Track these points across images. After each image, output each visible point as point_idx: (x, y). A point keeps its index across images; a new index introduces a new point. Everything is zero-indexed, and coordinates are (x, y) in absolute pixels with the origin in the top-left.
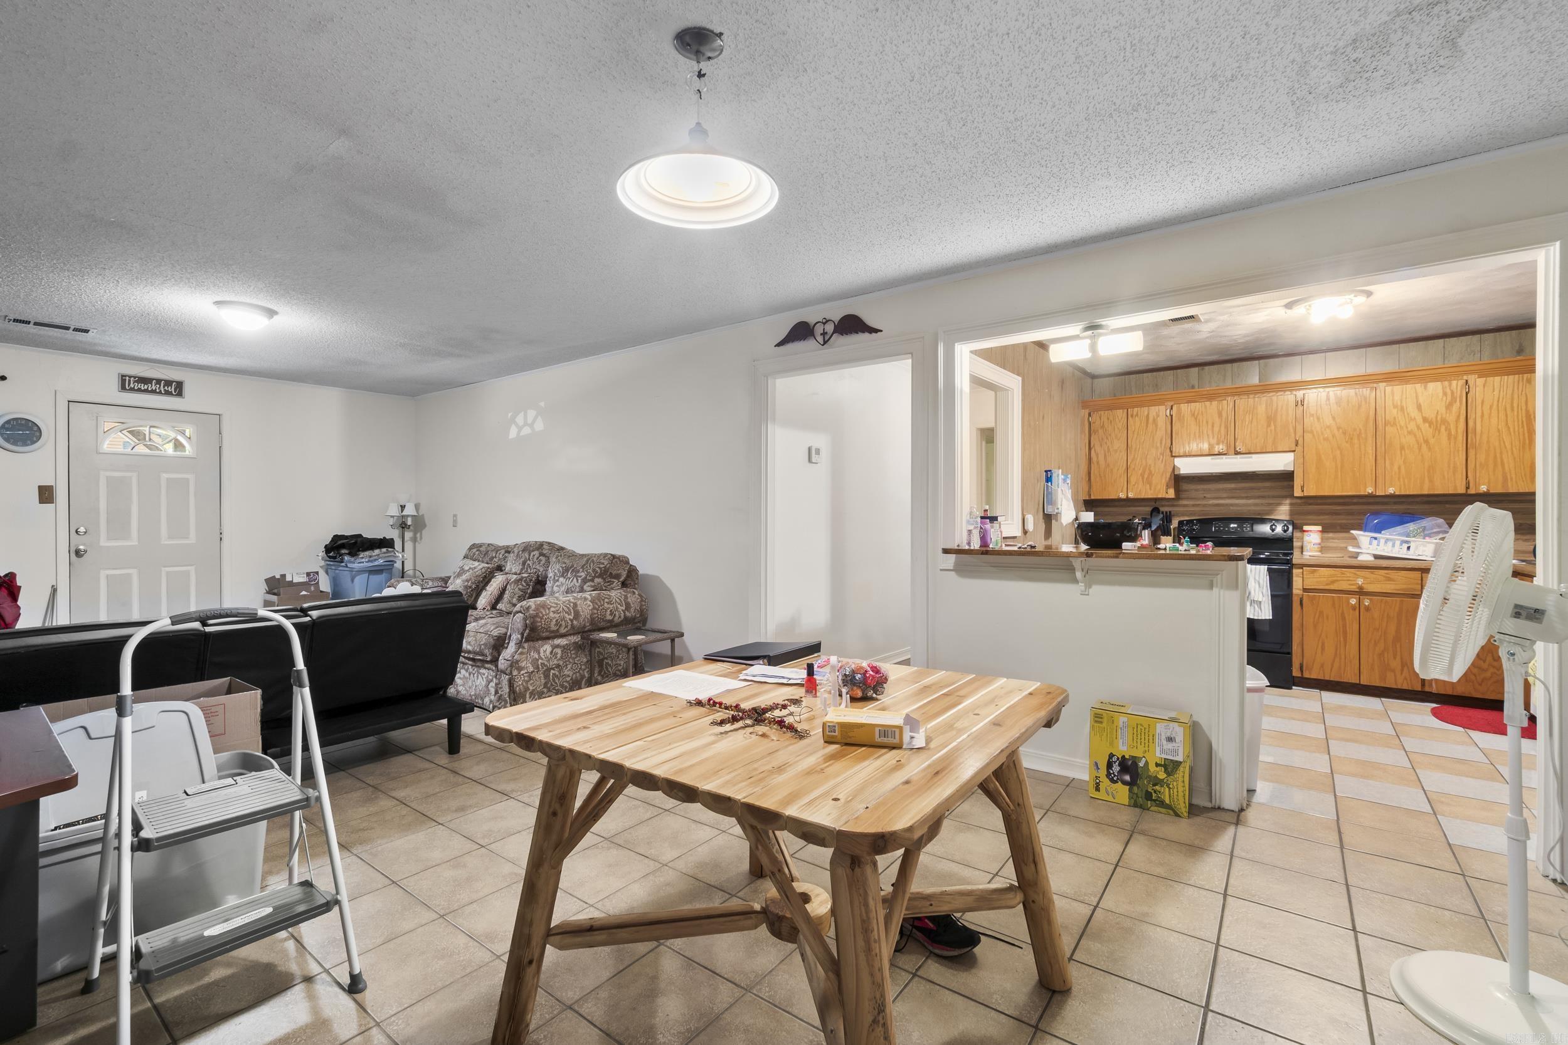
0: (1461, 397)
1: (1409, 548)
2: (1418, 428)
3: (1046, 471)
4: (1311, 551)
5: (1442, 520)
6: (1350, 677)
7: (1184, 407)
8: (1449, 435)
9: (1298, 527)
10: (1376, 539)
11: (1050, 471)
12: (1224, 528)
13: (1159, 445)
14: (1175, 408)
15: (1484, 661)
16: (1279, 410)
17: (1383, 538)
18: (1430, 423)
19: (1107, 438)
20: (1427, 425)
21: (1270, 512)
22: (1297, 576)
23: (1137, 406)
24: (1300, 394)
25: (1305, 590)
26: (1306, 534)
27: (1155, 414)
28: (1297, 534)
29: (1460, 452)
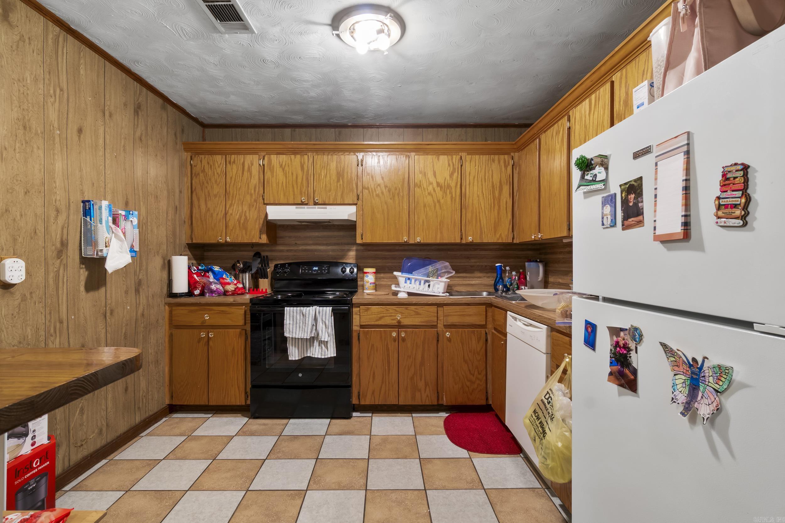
0: (458, 168)
1: (429, 286)
2: (434, 190)
3: (84, 202)
4: (368, 289)
5: (447, 264)
6: (392, 400)
7: (274, 157)
8: (452, 197)
9: (360, 269)
10: (409, 279)
11: (89, 201)
12: (309, 271)
13: (253, 192)
14: (266, 158)
15: (473, 375)
16: (346, 167)
17: (413, 278)
18: (441, 187)
19: (207, 183)
20: (439, 188)
21: (343, 257)
22: (356, 314)
23: (234, 154)
24: (360, 156)
25: (362, 326)
26: (365, 275)
27: (250, 162)
28: (360, 275)
29: (458, 211)
